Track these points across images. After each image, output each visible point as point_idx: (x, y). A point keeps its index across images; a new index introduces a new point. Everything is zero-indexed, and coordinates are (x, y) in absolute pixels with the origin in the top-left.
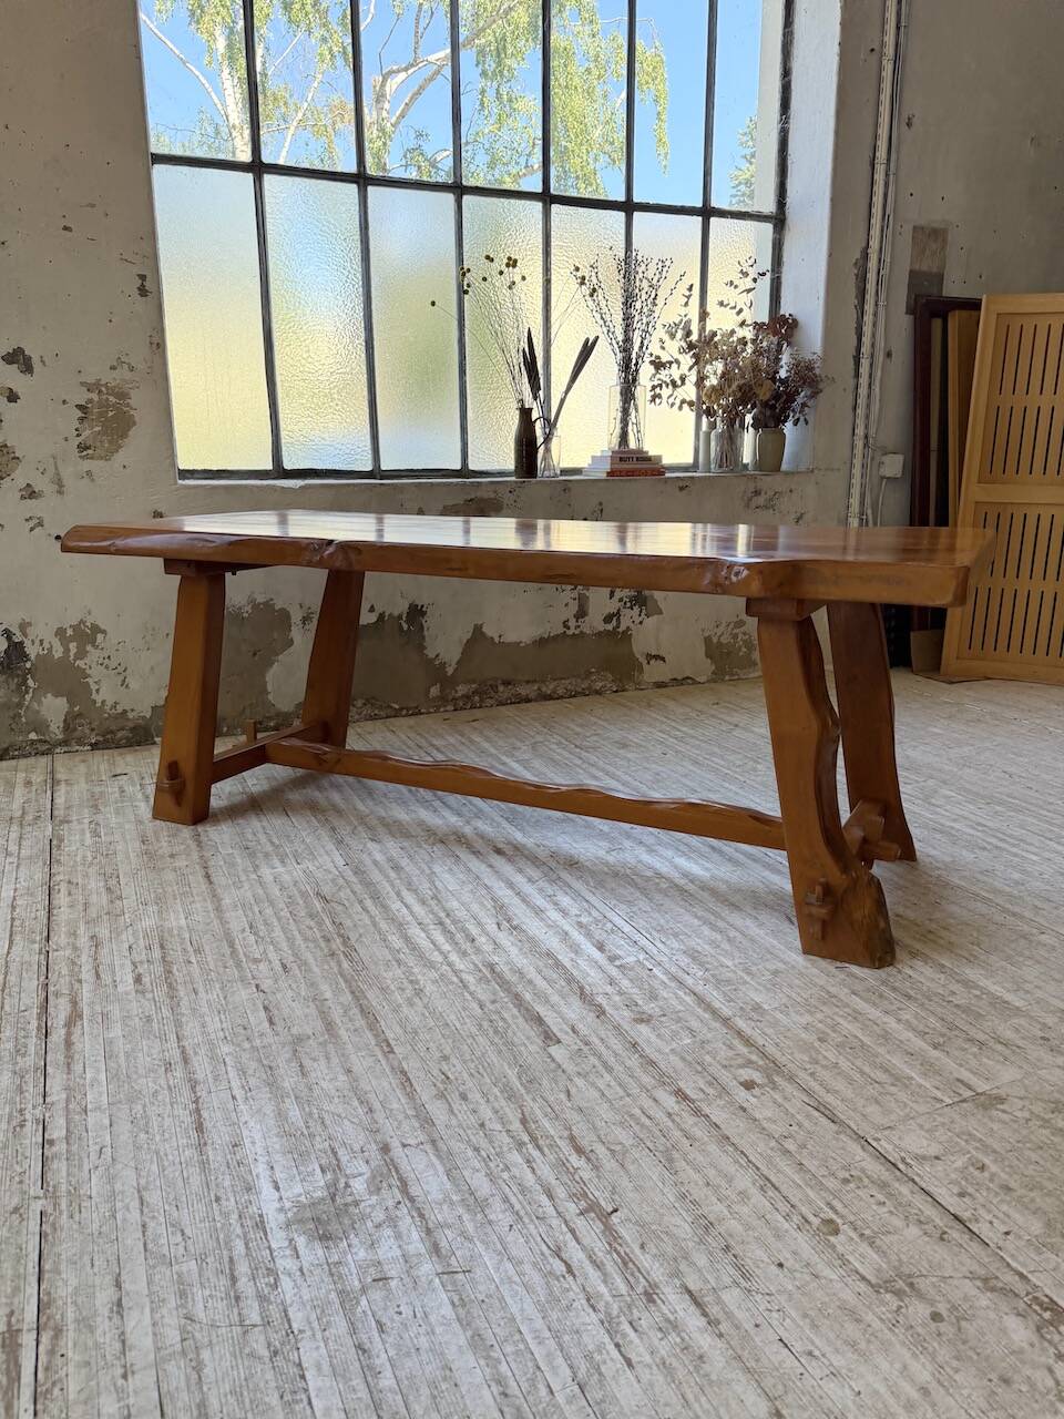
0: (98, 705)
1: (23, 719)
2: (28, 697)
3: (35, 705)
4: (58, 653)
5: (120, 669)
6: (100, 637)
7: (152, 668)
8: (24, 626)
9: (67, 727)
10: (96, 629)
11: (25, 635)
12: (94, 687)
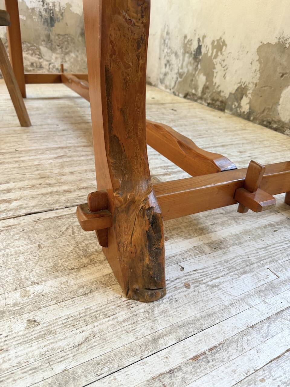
0: (214, 84)
1: (193, 83)
2: (197, 72)
3: (197, 77)
4: (209, 54)
5: (225, 68)
6: (224, 47)
7: (236, 71)
8: (204, 37)
9: (203, 92)
10: (224, 44)
11: (203, 42)
12: (215, 75)
